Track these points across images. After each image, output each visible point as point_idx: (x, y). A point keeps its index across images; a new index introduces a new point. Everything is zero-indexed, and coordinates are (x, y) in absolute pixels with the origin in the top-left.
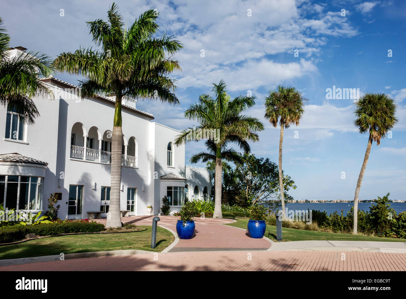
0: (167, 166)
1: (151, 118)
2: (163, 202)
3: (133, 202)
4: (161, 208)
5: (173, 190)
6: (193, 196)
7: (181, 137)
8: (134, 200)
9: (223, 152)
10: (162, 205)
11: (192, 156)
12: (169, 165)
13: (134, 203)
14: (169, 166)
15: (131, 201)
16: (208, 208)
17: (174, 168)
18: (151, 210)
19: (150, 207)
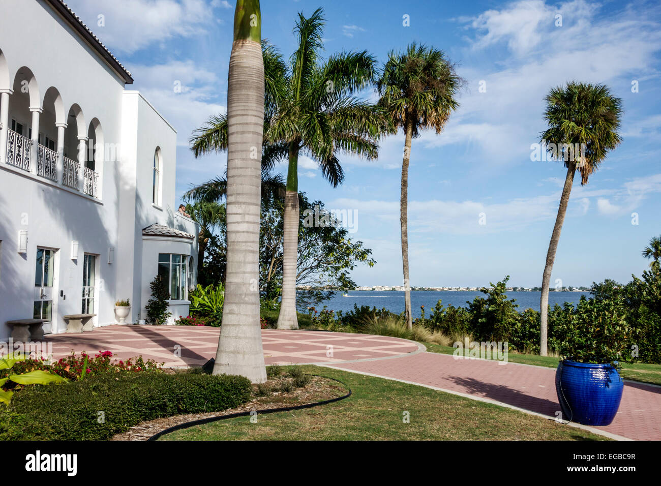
0: (152, 204)
1: (128, 80)
2: (152, 292)
3: (89, 292)
4: (147, 307)
5: (171, 263)
8: (91, 287)
15: (87, 289)
17: (162, 210)
18: (127, 310)
19: (125, 303)
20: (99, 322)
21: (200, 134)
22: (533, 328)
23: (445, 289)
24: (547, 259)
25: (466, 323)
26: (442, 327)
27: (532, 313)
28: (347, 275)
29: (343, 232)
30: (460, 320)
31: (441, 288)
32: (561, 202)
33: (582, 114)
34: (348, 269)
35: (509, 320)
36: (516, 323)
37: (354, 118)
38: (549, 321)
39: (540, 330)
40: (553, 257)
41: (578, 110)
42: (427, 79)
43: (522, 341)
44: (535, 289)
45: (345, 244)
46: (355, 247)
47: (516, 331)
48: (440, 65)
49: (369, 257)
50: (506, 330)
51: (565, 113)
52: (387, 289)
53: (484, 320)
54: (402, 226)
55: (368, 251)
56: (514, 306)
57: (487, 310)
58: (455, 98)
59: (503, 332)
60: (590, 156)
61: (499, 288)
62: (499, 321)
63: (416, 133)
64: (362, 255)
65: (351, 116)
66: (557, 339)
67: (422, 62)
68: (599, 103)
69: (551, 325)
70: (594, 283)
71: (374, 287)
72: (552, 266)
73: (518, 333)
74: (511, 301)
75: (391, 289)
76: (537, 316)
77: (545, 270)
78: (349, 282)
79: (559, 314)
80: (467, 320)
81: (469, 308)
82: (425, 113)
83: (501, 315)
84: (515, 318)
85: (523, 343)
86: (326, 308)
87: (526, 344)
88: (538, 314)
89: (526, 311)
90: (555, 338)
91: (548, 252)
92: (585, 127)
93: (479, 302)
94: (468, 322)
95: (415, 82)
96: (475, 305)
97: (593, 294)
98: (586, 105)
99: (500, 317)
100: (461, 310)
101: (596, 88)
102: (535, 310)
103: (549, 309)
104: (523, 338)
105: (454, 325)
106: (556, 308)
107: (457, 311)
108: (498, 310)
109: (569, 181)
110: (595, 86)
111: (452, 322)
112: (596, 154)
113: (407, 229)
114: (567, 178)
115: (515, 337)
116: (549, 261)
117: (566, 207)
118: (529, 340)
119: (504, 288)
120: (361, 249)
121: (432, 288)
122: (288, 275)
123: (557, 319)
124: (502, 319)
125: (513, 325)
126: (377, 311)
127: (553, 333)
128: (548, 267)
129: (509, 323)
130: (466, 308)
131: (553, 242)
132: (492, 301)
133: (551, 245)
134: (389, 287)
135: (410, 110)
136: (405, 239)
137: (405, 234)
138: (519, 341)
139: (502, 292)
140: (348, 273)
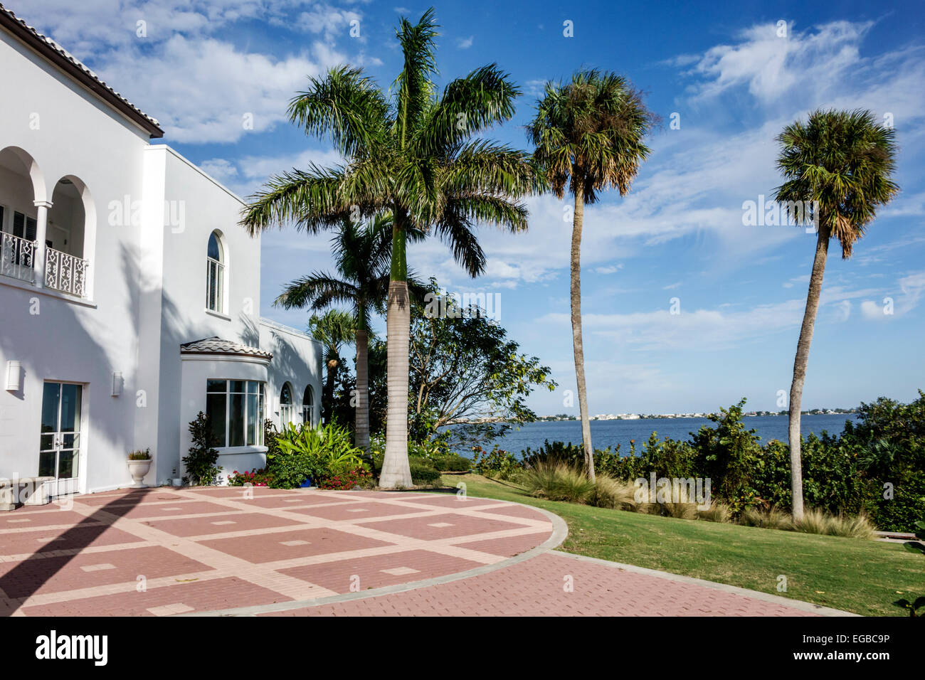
0: (206, 310)
1: (154, 132)
2: (193, 437)
3: (69, 441)
4: (185, 459)
5: (228, 393)
6: (277, 413)
7: (269, 202)
8: (75, 433)
9: (382, 275)
10: (186, 445)
11: (290, 284)
12: (212, 307)
13: (75, 444)
14: (211, 311)
15: (59, 437)
16: (342, 451)
17: (230, 320)
18: (146, 466)
19: (143, 455)
20: (88, 486)
21: (256, 200)
22: (780, 467)
23: (677, 416)
24: (795, 369)
25: (689, 461)
26: (657, 468)
27: (777, 447)
28: (522, 403)
29: (512, 346)
30: (681, 459)
31: (673, 415)
32: (811, 286)
33: (834, 155)
34: (523, 396)
35: (747, 457)
36: (758, 462)
37: (481, 166)
38: (803, 456)
39: (790, 469)
40: (804, 367)
41: (828, 148)
42: (600, 114)
43: (767, 485)
44: (783, 413)
45: (515, 362)
46: (529, 365)
47: (758, 471)
48: (619, 94)
49: (548, 378)
50: (745, 470)
51: (809, 155)
52: (613, 418)
53: (714, 457)
54: (573, 329)
55: (545, 370)
56: (754, 439)
57: (718, 444)
58: (643, 141)
59: (740, 474)
60: (852, 215)
61: (733, 414)
62: (734, 459)
63: (593, 197)
64: (539, 376)
65: (476, 164)
66: (816, 480)
67: (592, 91)
68: (860, 136)
69: (805, 462)
70: (862, 403)
71: (597, 416)
72: (803, 380)
73: (761, 473)
74: (751, 432)
75: (616, 418)
76: (785, 450)
77: (792, 386)
78: (526, 412)
79: (816, 447)
80: (689, 458)
81: (694, 442)
82: (599, 163)
83: (736, 451)
84: (756, 453)
85: (769, 487)
86: (498, 448)
87: (773, 488)
88: (786, 447)
89: (770, 443)
90: (812, 480)
91: (796, 359)
92: (841, 174)
93: (705, 432)
94: (691, 460)
95: (583, 120)
96: (701, 437)
97: (862, 418)
98: (839, 141)
99: (735, 454)
100: (681, 444)
101: (853, 116)
102: (781, 443)
103: (801, 440)
104: (767, 480)
105: (672, 464)
106: (811, 439)
107: (676, 447)
108: (732, 444)
109: (822, 253)
110: (851, 113)
111: (669, 461)
112: (861, 212)
113: (581, 332)
114: (817, 250)
115: (756, 479)
116: (798, 373)
117: (818, 291)
118: (776, 483)
119: (740, 413)
120: (537, 367)
121: (664, 415)
122: (395, 405)
123: (813, 454)
124: (738, 455)
125: (755, 463)
126: (573, 448)
127: (809, 472)
128: (798, 381)
129: (748, 461)
130: (689, 441)
131: (802, 344)
132: (723, 432)
133: (800, 349)
134: (614, 415)
135: (580, 164)
136: (578, 347)
137: (579, 340)
138: (762, 485)
139: (736, 420)
140: (523, 400)
